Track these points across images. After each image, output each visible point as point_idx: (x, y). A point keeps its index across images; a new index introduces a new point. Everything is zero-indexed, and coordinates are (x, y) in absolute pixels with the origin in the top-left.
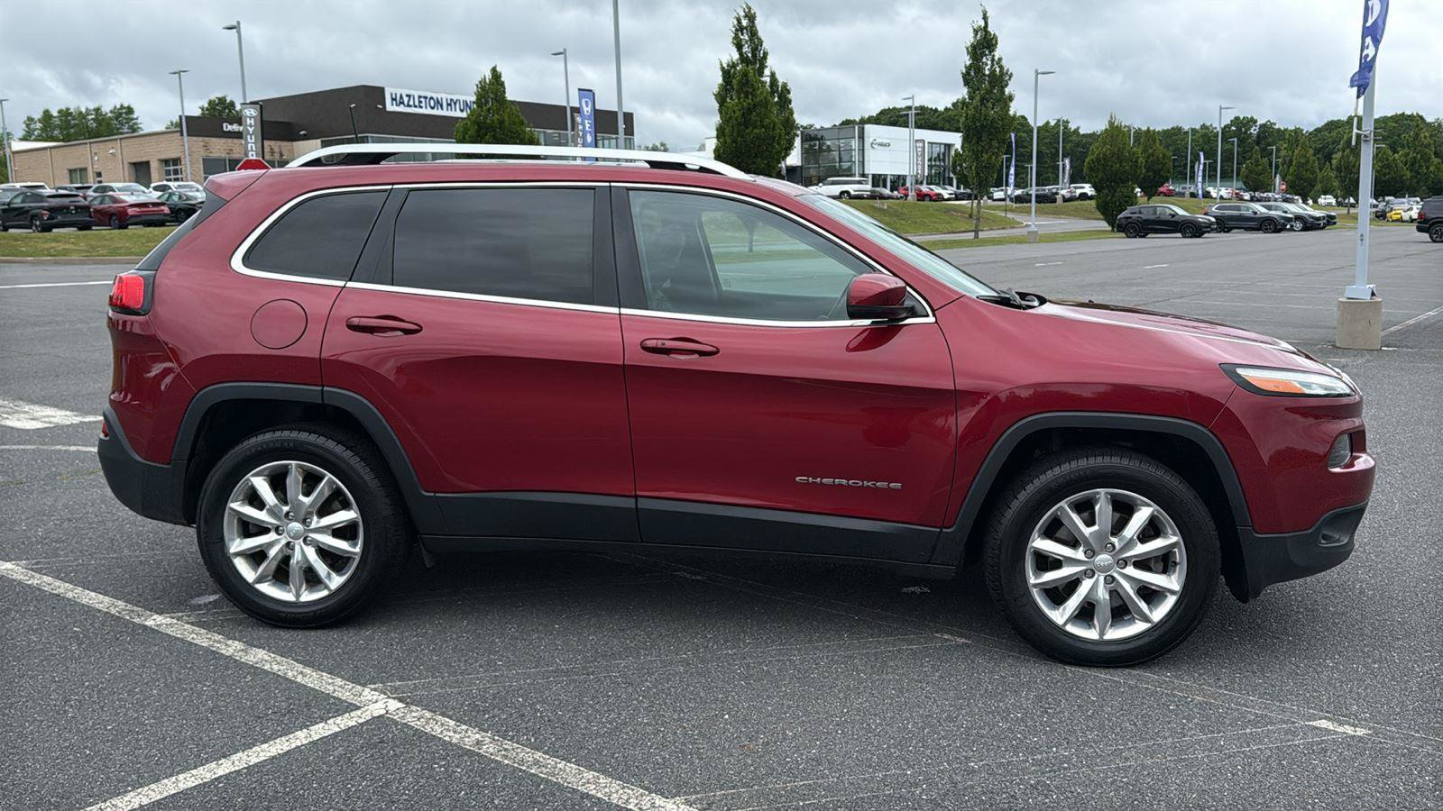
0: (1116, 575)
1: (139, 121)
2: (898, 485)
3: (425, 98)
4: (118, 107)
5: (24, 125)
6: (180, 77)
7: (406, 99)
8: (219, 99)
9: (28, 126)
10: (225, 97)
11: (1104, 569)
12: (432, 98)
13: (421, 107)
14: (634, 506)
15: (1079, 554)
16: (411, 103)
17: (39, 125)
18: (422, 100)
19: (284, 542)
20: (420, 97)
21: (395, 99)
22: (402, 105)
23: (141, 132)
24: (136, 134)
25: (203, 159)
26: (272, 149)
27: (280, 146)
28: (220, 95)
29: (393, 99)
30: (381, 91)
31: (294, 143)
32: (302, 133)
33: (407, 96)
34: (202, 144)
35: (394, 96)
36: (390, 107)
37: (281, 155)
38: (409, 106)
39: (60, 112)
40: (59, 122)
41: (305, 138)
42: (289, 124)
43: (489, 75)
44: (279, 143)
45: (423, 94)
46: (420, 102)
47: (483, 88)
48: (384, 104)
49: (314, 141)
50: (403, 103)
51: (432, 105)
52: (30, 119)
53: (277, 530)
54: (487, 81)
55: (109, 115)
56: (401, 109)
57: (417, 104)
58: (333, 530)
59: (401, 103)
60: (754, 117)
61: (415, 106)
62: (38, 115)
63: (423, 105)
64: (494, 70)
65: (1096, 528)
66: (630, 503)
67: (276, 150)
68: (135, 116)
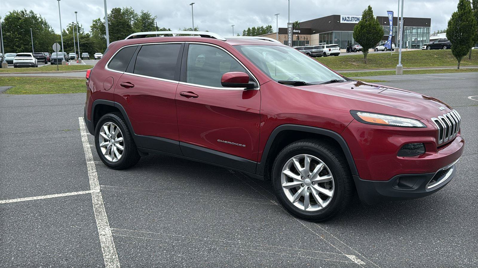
0: (311, 187)
1: (273, 30)
2: (244, 146)
3: (354, 18)
4: (268, 26)
5: (243, 33)
6: (277, 16)
7: (347, 19)
8: (296, 22)
9: (244, 33)
10: (297, 22)
11: (307, 184)
12: (356, 18)
13: (352, 21)
14: (179, 144)
15: (299, 178)
16: (349, 20)
17: (247, 33)
18: (353, 18)
19: (110, 145)
20: (352, 18)
21: (344, 19)
22: (346, 21)
23: (273, 33)
24: (272, 33)
25: (284, 41)
26: (304, 37)
27: (307, 36)
28: (296, 21)
29: (343, 19)
30: (339, 16)
31: (311, 35)
32: (314, 32)
33: (348, 17)
34: (284, 36)
35: (343, 18)
36: (342, 22)
37: (307, 39)
38: (348, 21)
39: (252, 28)
40: (252, 31)
41: (315, 33)
42: (310, 29)
43: (367, 9)
44: (307, 35)
45: (353, 16)
46: (352, 19)
47: (365, 13)
48: (340, 21)
49: (317, 34)
50: (346, 20)
51: (356, 20)
52: (245, 31)
53: (109, 141)
54: (367, 10)
55: (265, 29)
56: (346, 22)
57: (351, 20)
58: (120, 142)
59: (345, 20)
60: (464, 17)
61: (350, 21)
62: (246, 30)
63: (353, 20)
64: (369, 6)
65: (304, 168)
66: (177, 143)
67: (306, 38)
68: (272, 29)
